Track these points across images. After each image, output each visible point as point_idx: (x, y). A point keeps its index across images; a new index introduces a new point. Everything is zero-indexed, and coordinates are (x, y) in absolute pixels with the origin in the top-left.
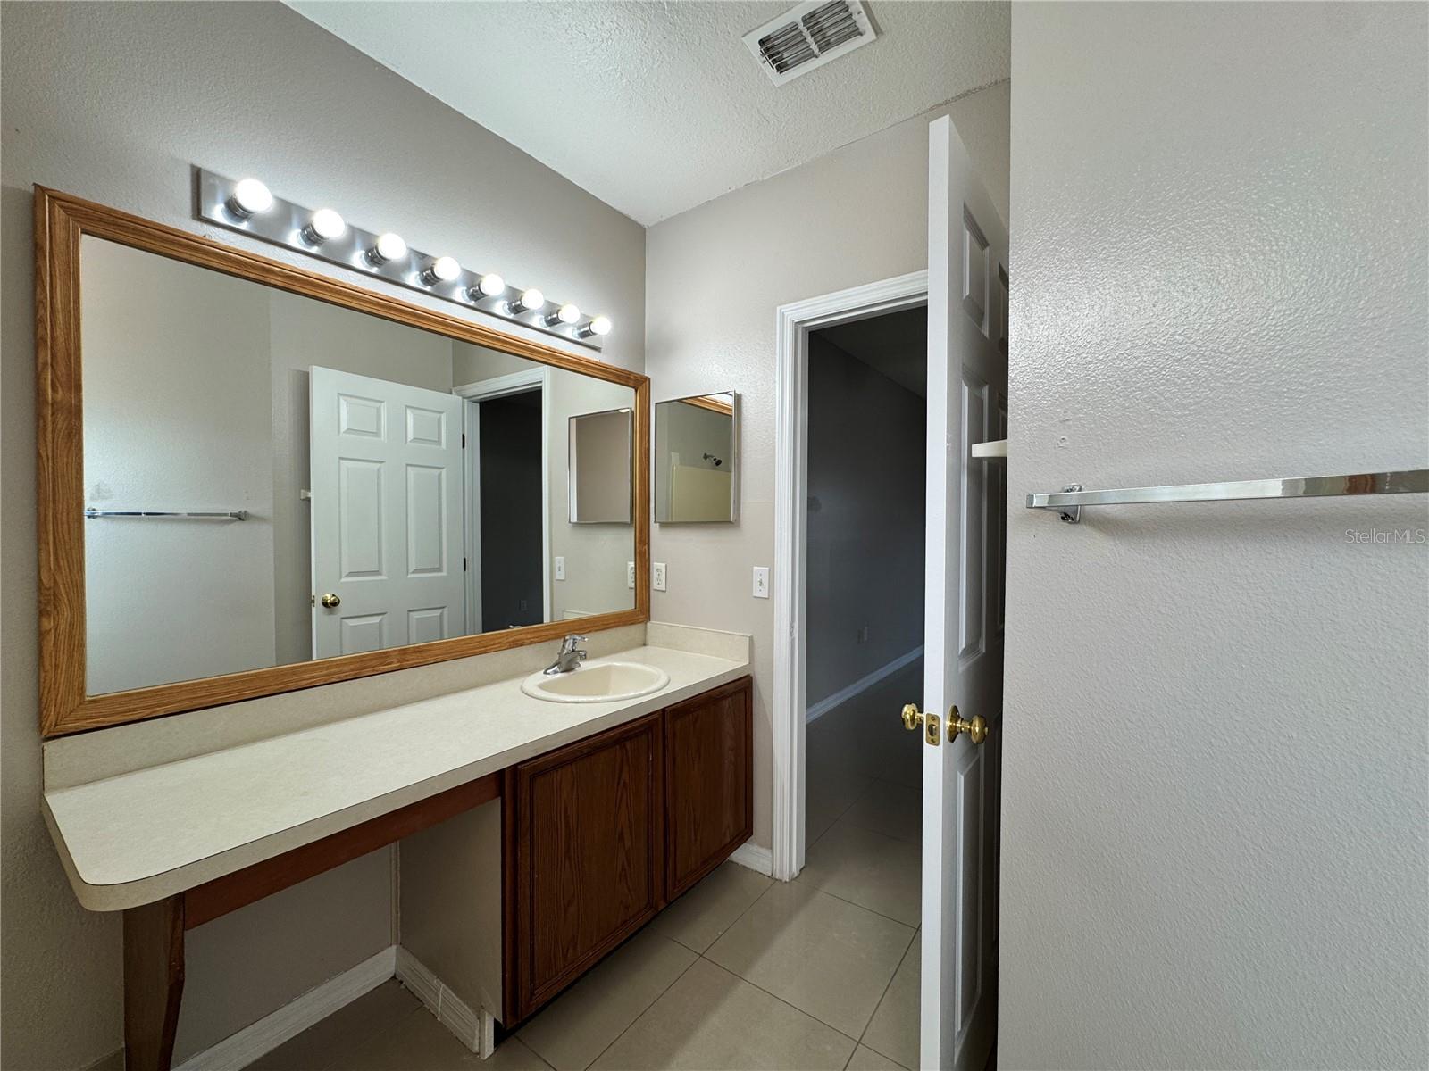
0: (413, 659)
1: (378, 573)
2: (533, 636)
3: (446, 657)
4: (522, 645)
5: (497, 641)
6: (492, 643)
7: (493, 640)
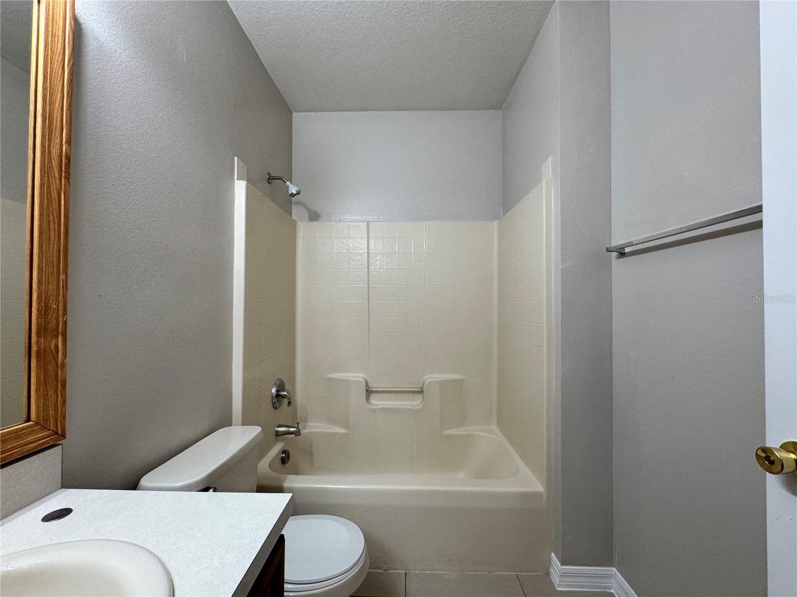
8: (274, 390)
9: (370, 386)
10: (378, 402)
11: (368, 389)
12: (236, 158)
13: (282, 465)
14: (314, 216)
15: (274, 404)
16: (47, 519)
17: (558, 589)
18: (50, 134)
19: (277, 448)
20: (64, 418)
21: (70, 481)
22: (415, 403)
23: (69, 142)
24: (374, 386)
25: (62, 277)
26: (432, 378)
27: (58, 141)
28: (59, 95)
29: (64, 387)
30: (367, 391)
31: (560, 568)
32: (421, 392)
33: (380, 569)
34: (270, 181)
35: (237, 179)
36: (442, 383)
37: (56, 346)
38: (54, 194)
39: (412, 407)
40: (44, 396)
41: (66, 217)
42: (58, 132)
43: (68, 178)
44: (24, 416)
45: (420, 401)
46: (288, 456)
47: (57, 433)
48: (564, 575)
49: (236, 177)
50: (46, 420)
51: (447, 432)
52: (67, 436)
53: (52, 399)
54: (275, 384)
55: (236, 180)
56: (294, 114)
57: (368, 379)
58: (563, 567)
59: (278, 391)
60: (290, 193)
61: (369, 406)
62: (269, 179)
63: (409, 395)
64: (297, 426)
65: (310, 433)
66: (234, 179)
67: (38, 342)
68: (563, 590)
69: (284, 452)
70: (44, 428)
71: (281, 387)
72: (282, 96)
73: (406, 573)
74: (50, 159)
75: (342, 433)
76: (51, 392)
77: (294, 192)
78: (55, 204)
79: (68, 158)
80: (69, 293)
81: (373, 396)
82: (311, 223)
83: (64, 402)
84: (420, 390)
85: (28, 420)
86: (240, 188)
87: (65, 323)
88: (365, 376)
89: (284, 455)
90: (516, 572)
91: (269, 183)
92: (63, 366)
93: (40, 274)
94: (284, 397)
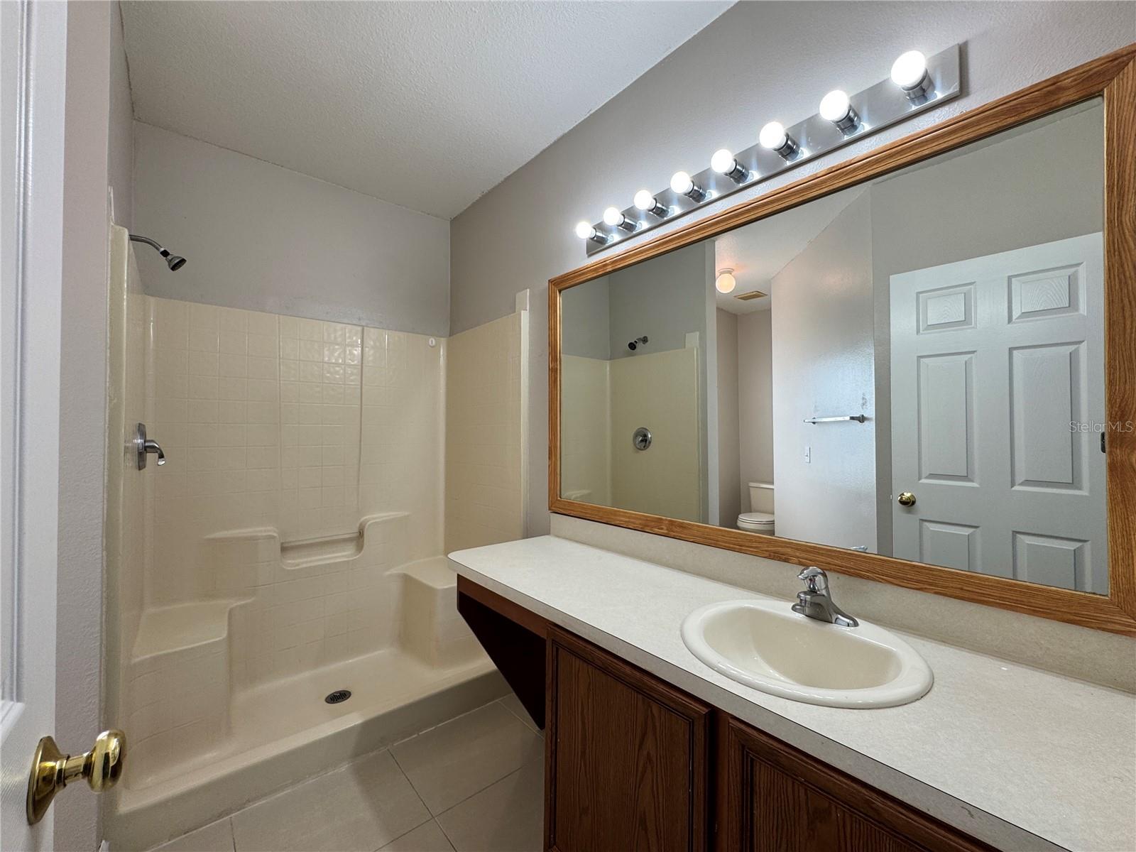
0: (677, 532)
1: (966, 478)
2: (803, 555)
3: (701, 540)
4: (786, 560)
5: (754, 545)
6: (750, 544)
7: (750, 541)
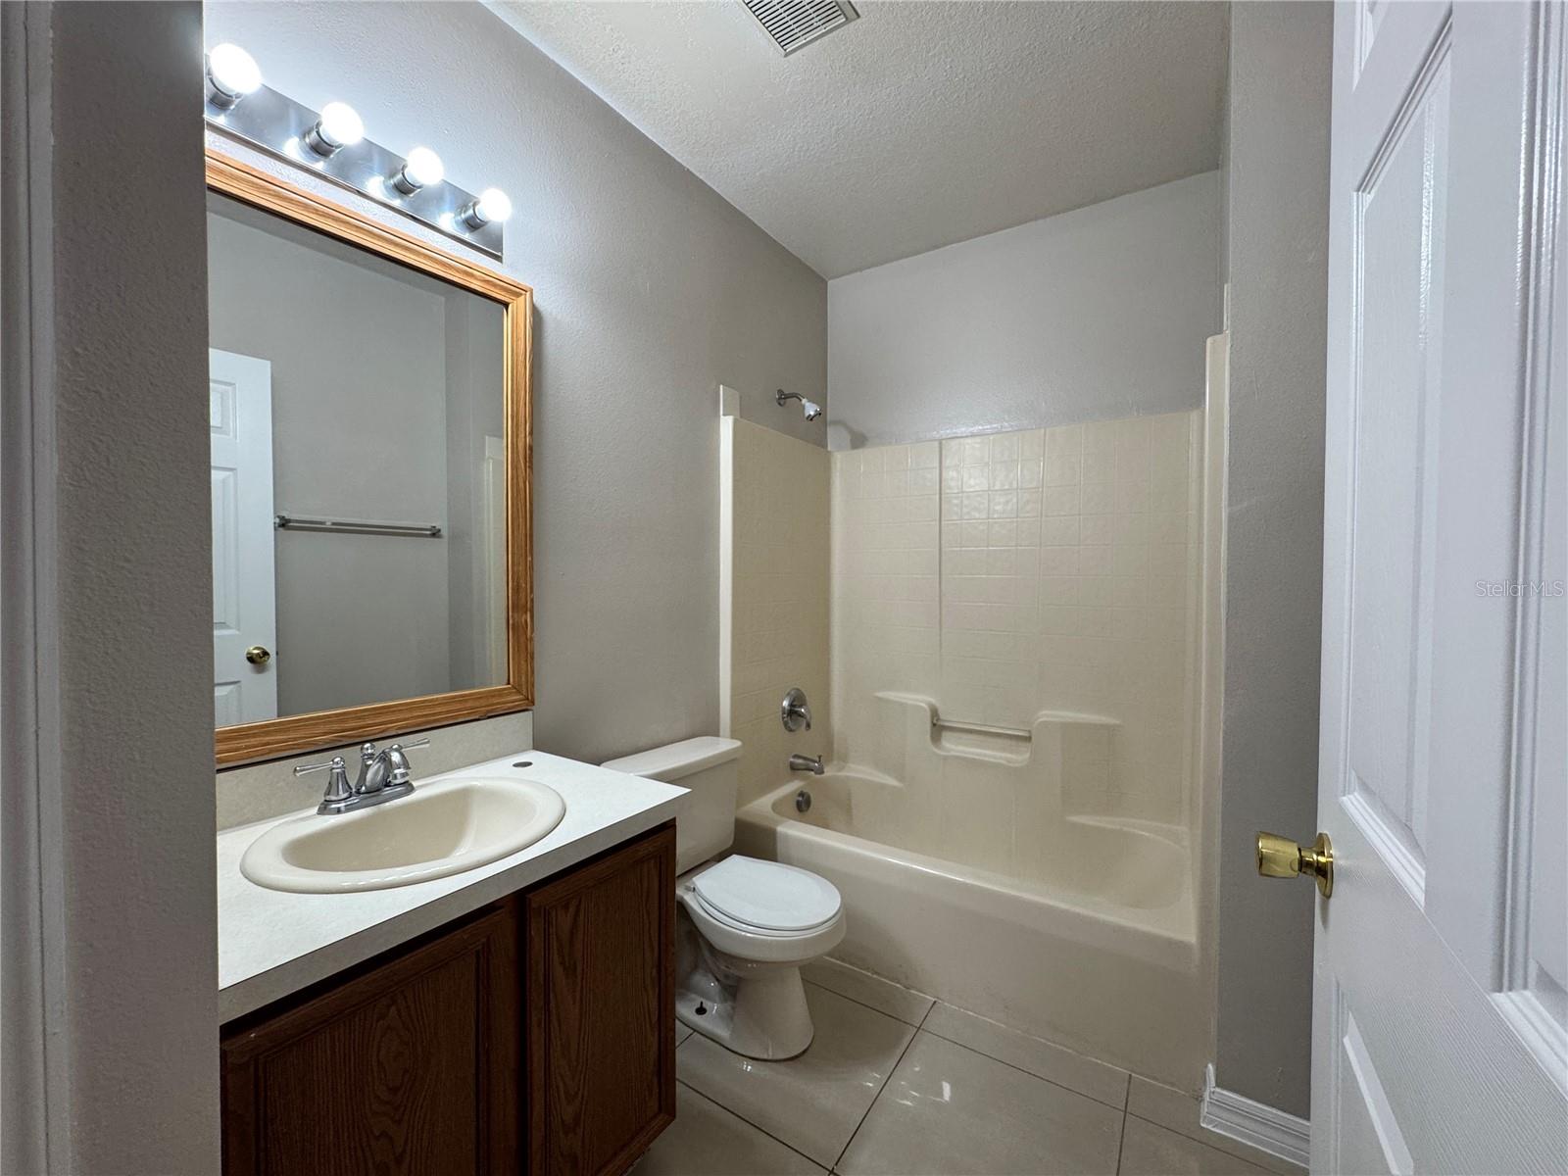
8: (785, 703)
9: (942, 717)
10: (952, 746)
11: (935, 722)
12: (721, 386)
13: (798, 812)
14: (859, 441)
15: (786, 724)
16: (516, 765)
17: (1202, 1125)
18: (518, 430)
19: (793, 786)
20: (533, 686)
21: (540, 745)
22: (1019, 757)
23: (531, 433)
24: (948, 717)
25: (529, 559)
26: (1047, 715)
27: (523, 435)
28: (523, 393)
29: (532, 658)
30: (934, 725)
31: (1212, 1090)
32: (1028, 739)
33: (898, 983)
34: (782, 402)
35: (724, 415)
36: (1067, 728)
37: (526, 621)
38: (521, 485)
39: (1009, 762)
40: (518, 664)
41: (531, 504)
42: (523, 427)
43: (531, 467)
44: (506, 681)
45: (1027, 755)
46: (808, 802)
47: (528, 699)
48: (1219, 1105)
49: (721, 412)
50: (520, 685)
51: (1075, 819)
52: (536, 702)
53: (524, 667)
54: (788, 694)
55: (722, 417)
56: (830, 283)
57: (938, 705)
58: (1218, 1090)
59: (791, 705)
60: (807, 415)
61: (936, 750)
62: (780, 398)
63: (1008, 742)
64: (817, 759)
65: (848, 778)
66: (719, 416)
67: (512, 616)
68: (1213, 1129)
69: (802, 794)
70: (519, 692)
71: (798, 700)
72: (804, 264)
73: (935, 1002)
74: (518, 453)
75: (895, 787)
76: (523, 662)
77: (812, 413)
78: (522, 493)
79: (531, 448)
80: (535, 574)
81: (946, 735)
82: (856, 451)
83: (533, 672)
84: (1026, 734)
85: (509, 684)
86: (726, 426)
87: (532, 600)
88: (933, 700)
89: (801, 799)
90: (1132, 1071)
91: (780, 404)
92: (532, 639)
93: (513, 557)
94: (801, 715)
